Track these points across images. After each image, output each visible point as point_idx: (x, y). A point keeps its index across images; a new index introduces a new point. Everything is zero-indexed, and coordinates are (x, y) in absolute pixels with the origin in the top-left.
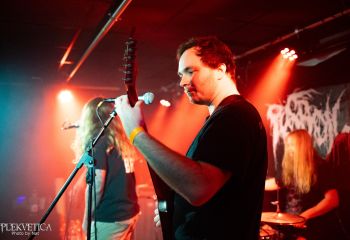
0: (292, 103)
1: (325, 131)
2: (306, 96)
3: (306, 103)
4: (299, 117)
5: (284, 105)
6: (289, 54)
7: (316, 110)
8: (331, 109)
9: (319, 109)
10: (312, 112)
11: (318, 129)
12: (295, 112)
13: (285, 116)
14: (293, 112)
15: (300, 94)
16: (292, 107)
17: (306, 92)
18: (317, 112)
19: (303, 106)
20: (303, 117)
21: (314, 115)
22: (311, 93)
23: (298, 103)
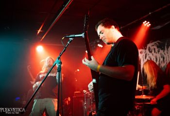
0: (149, 48)
1: (165, 60)
2: (155, 44)
3: (156, 47)
4: (153, 54)
5: (145, 49)
6: (147, 24)
7: (160, 50)
8: (167, 49)
9: (162, 50)
10: (159, 51)
11: (162, 59)
12: (151, 52)
13: (146, 54)
14: (150, 52)
15: (153, 44)
16: (149, 50)
17: (156, 42)
18: (161, 51)
19: (155, 49)
20: (155, 54)
21: (160, 53)
22: (158, 43)
23: (152, 48)
